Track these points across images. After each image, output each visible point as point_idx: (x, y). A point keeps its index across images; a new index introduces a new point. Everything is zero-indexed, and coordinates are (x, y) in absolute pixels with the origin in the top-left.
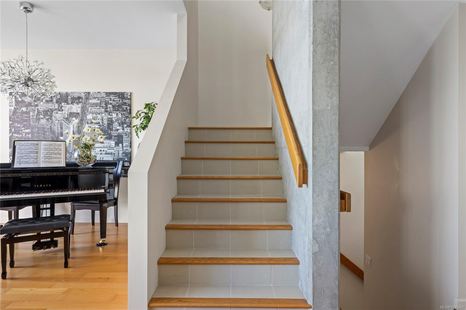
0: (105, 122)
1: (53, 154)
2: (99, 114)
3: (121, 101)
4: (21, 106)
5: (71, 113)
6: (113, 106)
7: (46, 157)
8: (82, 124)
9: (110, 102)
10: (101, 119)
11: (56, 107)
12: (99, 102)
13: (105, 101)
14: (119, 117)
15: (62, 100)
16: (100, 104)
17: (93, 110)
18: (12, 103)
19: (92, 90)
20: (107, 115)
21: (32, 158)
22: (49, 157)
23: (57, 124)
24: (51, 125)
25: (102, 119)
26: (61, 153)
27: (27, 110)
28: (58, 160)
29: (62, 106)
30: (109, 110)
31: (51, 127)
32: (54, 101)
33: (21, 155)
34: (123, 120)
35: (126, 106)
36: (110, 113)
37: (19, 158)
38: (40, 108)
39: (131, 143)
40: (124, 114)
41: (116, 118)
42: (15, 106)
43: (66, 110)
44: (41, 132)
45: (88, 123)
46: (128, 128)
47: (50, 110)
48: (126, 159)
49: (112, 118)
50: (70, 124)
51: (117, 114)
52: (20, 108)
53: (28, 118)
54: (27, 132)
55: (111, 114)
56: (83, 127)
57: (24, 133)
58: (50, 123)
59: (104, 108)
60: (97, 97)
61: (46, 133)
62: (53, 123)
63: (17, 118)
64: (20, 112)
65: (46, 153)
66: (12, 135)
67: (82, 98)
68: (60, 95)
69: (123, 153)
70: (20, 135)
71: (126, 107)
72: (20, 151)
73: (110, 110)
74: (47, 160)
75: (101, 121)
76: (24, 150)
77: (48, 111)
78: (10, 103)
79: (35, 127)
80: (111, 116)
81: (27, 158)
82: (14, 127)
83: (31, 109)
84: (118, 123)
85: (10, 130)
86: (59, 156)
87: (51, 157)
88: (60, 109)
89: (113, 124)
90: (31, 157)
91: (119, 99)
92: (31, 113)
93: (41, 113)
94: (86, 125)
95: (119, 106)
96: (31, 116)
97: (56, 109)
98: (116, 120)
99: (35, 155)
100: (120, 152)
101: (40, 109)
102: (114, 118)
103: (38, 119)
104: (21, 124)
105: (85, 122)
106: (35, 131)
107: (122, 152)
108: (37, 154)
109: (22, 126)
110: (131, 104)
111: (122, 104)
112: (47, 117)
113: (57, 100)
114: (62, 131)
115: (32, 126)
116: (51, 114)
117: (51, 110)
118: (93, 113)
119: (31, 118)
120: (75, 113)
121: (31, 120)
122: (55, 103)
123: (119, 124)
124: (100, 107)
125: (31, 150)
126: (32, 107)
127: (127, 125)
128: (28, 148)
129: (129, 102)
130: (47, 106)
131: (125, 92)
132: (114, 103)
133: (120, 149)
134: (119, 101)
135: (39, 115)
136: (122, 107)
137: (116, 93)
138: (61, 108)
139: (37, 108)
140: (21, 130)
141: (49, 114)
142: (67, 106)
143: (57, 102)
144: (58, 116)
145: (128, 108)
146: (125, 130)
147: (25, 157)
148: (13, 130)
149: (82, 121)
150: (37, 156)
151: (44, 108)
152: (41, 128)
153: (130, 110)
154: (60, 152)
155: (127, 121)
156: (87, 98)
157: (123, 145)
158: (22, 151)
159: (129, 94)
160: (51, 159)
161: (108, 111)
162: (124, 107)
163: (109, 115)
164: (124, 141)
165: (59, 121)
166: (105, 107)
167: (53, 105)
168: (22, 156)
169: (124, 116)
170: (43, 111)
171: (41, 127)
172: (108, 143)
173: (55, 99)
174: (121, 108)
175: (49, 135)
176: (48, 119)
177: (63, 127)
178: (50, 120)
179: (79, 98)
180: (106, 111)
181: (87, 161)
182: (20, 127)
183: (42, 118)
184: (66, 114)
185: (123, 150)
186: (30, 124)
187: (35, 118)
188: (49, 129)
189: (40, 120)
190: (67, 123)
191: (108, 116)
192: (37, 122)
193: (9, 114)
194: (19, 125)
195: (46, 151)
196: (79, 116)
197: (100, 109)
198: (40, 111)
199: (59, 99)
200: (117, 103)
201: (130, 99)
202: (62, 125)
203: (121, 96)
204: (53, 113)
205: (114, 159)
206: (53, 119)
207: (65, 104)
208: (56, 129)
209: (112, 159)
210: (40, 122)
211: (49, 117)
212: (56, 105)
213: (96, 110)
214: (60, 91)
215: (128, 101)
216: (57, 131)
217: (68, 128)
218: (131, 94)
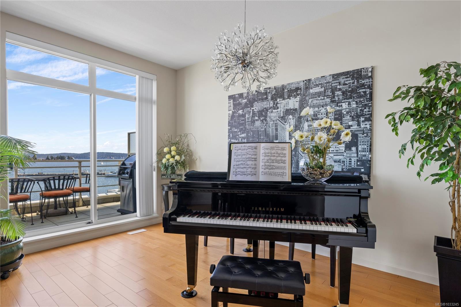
0: (330, 116)
1: (274, 161)
2: (323, 107)
3: (355, 82)
4: (238, 108)
5: (287, 110)
6: (344, 93)
7: (267, 167)
8: (301, 123)
9: (338, 87)
10: (325, 113)
11: (271, 104)
12: (323, 89)
13: (332, 86)
14: (353, 108)
15: (277, 95)
16: (325, 92)
17: (315, 102)
18: (231, 107)
19: (313, 75)
20: (334, 106)
21: (250, 168)
22: (270, 166)
23: (272, 125)
24: (265, 127)
25: (327, 113)
26: (285, 160)
27: (243, 113)
28: (282, 171)
29: (277, 103)
30: (336, 99)
31: (265, 129)
32: (269, 98)
33: (238, 163)
34: (359, 111)
35: (365, 88)
36: (337, 103)
37: (235, 167)
38: (255, 108)
39: (371, 146)
40: (360, 101)
41: (348, 110)
42: (233, 110)
43: (282, 107)
44: (256, 135)
45: (307, 121)
46: (366, 123)
47: (264, 110)
48: (363, 170)
49: (341, 110)
50: (286, 124)
51: (349, 104)
52: (237, 111)
53: (244, 122)
54: (243, 137)
55: (340, 104)
56: (302, 126)
57: (240, 137)
58: (264, 125)
59: (330, 97)
60: (320, 84)
61: (260, 136)
62: (267, 125)
63: (235, 122)
64: (237, 116)
65: (266, 161)
66: (230, 140)
67: (301, 89)
68: (275, 90)
69: (358, 161)
70: (237, 140)
71: (364, 90)
72: (236, 158)
73: (339, 98)
74: (267, 170)
75: (325, 115)
76: (241, 156)
77: (263, 111)
78: (229, 107)
79: (250, 131)
80: (339, 107)
81: (244, 168)
82: (232, 132)
83: (246, 111)
84: (350, 116)
85: (229, 135)
86: (282, 165)
87: (273, 166)
88: (276, 107)
89: (343, 119)
90: (248, 166)
91: (352, 80)
92: (246, 115)
93: (256, 114)
94: (305, 124)
95: (352, 91)
96: (247, 119)
97: (271, 107)
98: (346, 113)
99: (253, 163)
100: (353, 160)
101: (255, 110)
102: (344, 109)
103: (253, 122)
104: (238, 128)
105: (304, 119)
106: (250, 135)
107: (356, 159)
108: (255, 162)
109: (238, 130)
110: (372, 84)
111: (358, 87)
112: (262, 118)
113: (272, 96)
114: (277, 133)
115: (248, 129)
116: (266, 114)
117: (266, 109)
118: (314, 107)
119: (247, 121)
120: (291, 110)
121: (247, 123)
122: (270, 100)
123: (353, 117)
124: (324, 96)
125: (248, 156)
126: (248, 109)
127: (365, 118)
128: (245, 153)
129: (369, 82)
130: (262, 105)
131: (364, 69)
132: (344, 88)
133: (353, 155)
134: (353, 83)
135: (254, 117)
136: (358, 91)
137: (348, 72)
138: (276, 105)
139: (252, 108)
140: (238, 135)
141: (264, 114)
142: (283, 101)
143: (272, 99)
144: (273, 115)
145: (368, 91)
146: (362, 126)
147: (242, 166)
148: (231, 135)
149: (301, 119)
150: (255, 165)
151: (259, 108)
152: (256, 132)
153: (371, 94)
154: (283, 159)
155: (366, 112)
156: (307, 88)
157: (357, 149)
158: (239, 157)
159: (370, 69)
160: (272, 169)
161: (335, 101)
162: (361, 91)
163: (337, 106)
164: (359, 143)
165: (273, 121)
166: (331, 95)
167: (268, 103)
168: (239, 165)
169: (361, 105)
170: (258, 112)
171: (256, 130)
172: (334, 147)
173: (270, 95)
174: (355, 93)
175: (263, 139)
176: (262, 121)
177: (278, 128)
178: (264, 121)
179: (297, 89)
180: (332, 102)
181: (319, 173)
182: (237, 131)
183: (257, 120)
184: (282, 112)
185: (357, 156)
186: (245, 128)
187: (250, 120)
188: (263, 132)
189: (255, 122)
190: (283, 122)
191: (335, 108)
192: (252, 125)
193: (228, 119)
194: (236, 130)
195: (267, 158)
196: (297, 113)
197: (324, 99)
198: (255, 112)
199: (274, 94)
200: (349, 87)
201: (371, 77)
202: (277, 126)
203: (355, 76)
204: (268, 113)
205: (342, 169)
206: (268, 120)
207: (281, 100)
208: (271, 131)
209: (340, 170)
210: (255, 124)
211: (263, 118)
212: (271, 103)
213: (318, 102)
214: (276, 85)
215: (367, 80)
216: (272, 133)
217: (284, 129)
218: (372, 69)
